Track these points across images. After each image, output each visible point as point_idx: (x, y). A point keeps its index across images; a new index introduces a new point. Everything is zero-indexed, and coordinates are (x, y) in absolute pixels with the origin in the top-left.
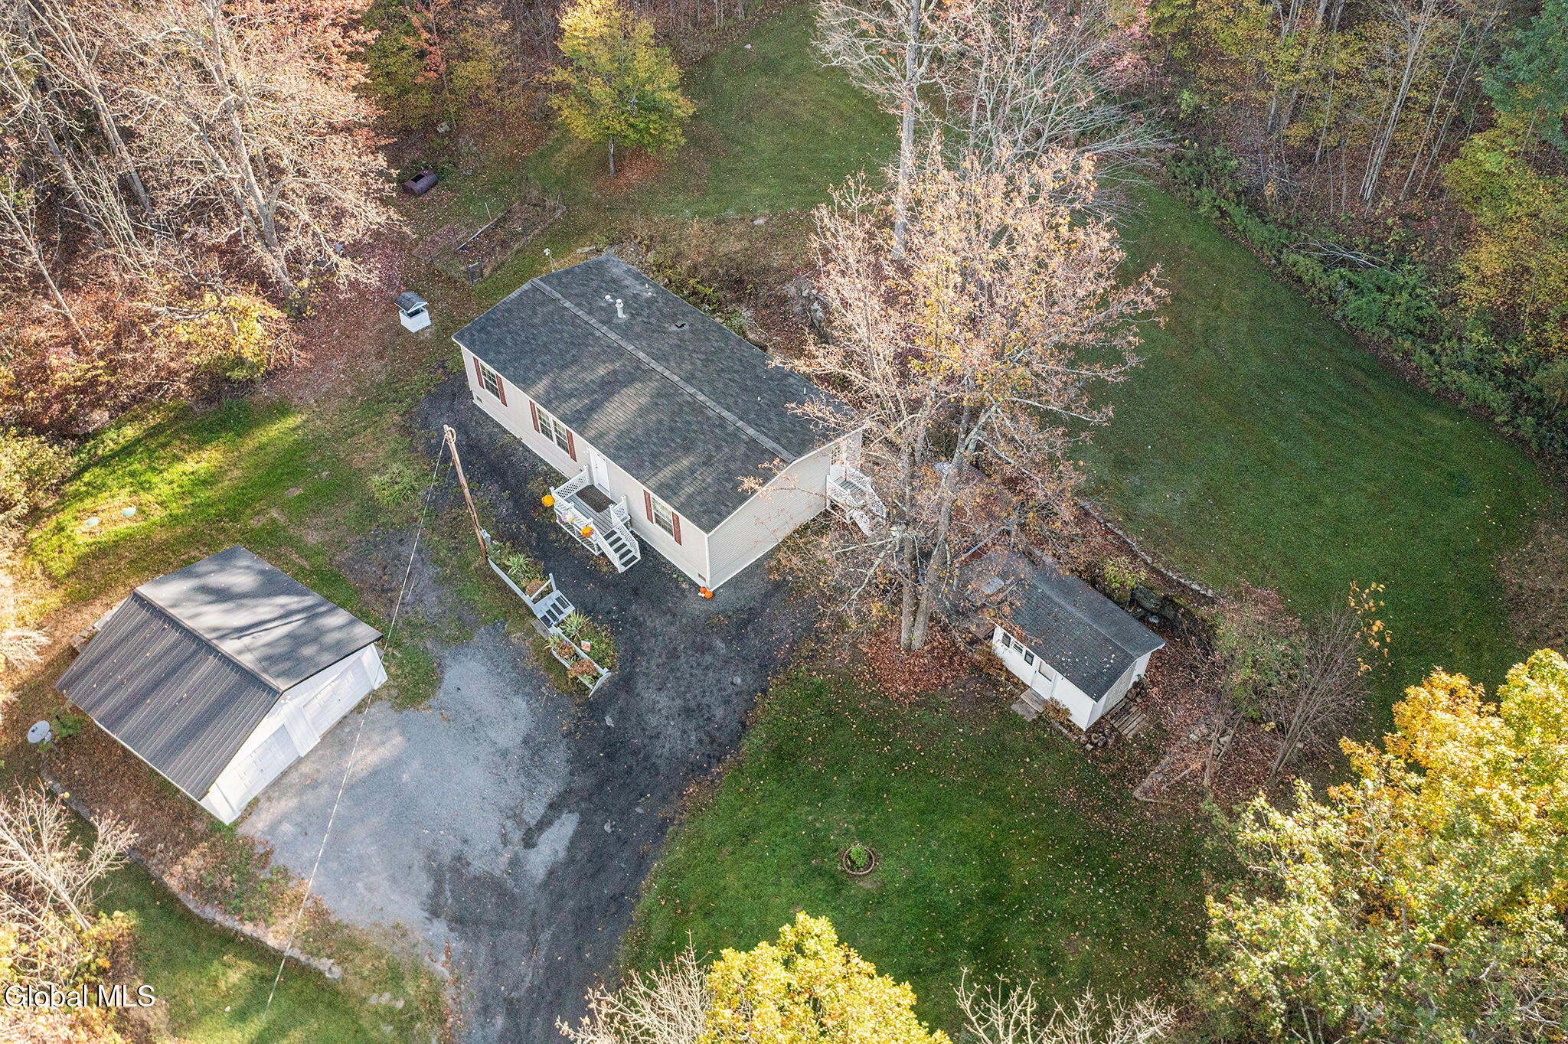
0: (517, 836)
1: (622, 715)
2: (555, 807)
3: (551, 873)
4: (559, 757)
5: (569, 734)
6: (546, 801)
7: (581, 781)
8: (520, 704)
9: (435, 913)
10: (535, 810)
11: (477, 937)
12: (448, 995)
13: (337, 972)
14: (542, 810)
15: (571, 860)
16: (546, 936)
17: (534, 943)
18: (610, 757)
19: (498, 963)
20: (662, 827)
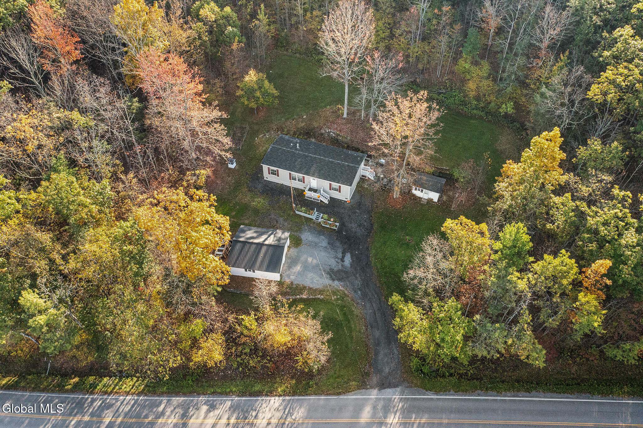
0: (339, 261)
1: (346, 231)
2: (344, 253)
3: (351, 265)
4: (338, 244)
5: (337, 239)
6: (341, 253)
7: (346, 246)
8: (323, 237)
9: (333, 280)
10: (340, 255)
11: (345, 281)
12: (346, 292)
13: (322, 297)
14: (341, 255)
15: (353, 261)
16: (358, 275)
17: (356, 278)
18: (349, 240)
19: (352, 284)
20: (367, 248)
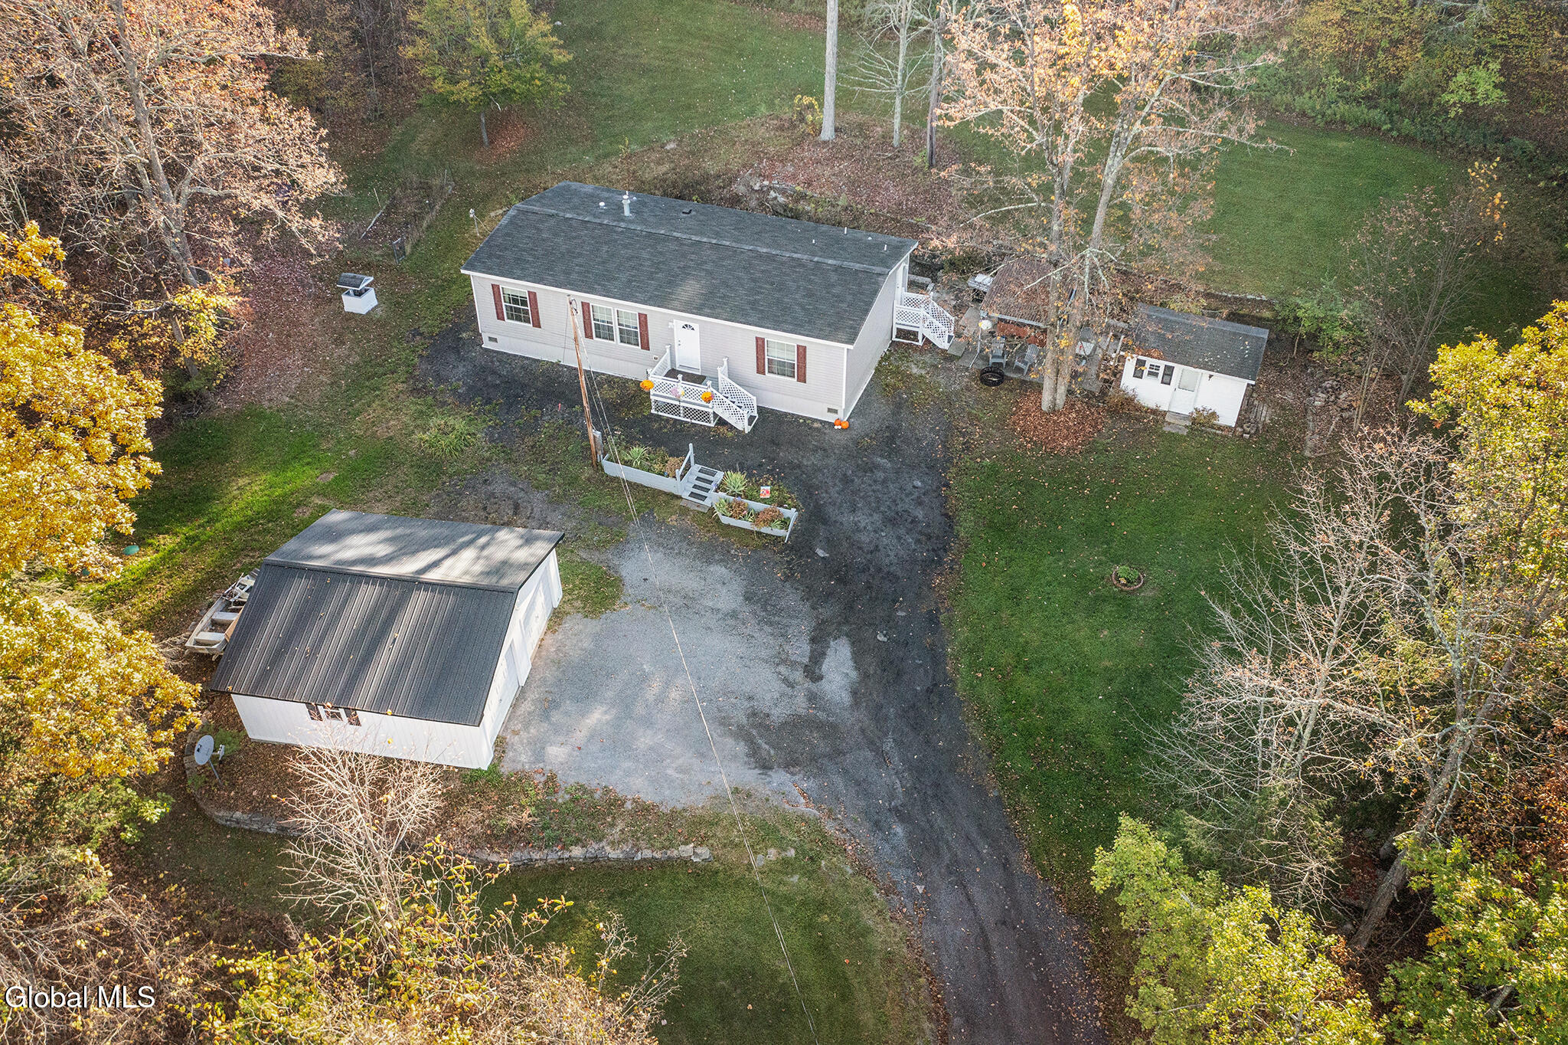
0: (798, 675)
1: (830, 544)
2: (819, 641)
3: (854, 693)
4: (791, 598)
5: (787, 578)
6: (805, 639)
7: (826, 612)
8: (719, 570)
9: (765, 766)
10: (801, 650)
11: (822, 771)
12: (830, 828)
13: (704, 852)
14: (807, 648)
15: (865, 676)
16: (889, 745)
17: (882, 758)
18: (842, 581)
20: (932, 619)
